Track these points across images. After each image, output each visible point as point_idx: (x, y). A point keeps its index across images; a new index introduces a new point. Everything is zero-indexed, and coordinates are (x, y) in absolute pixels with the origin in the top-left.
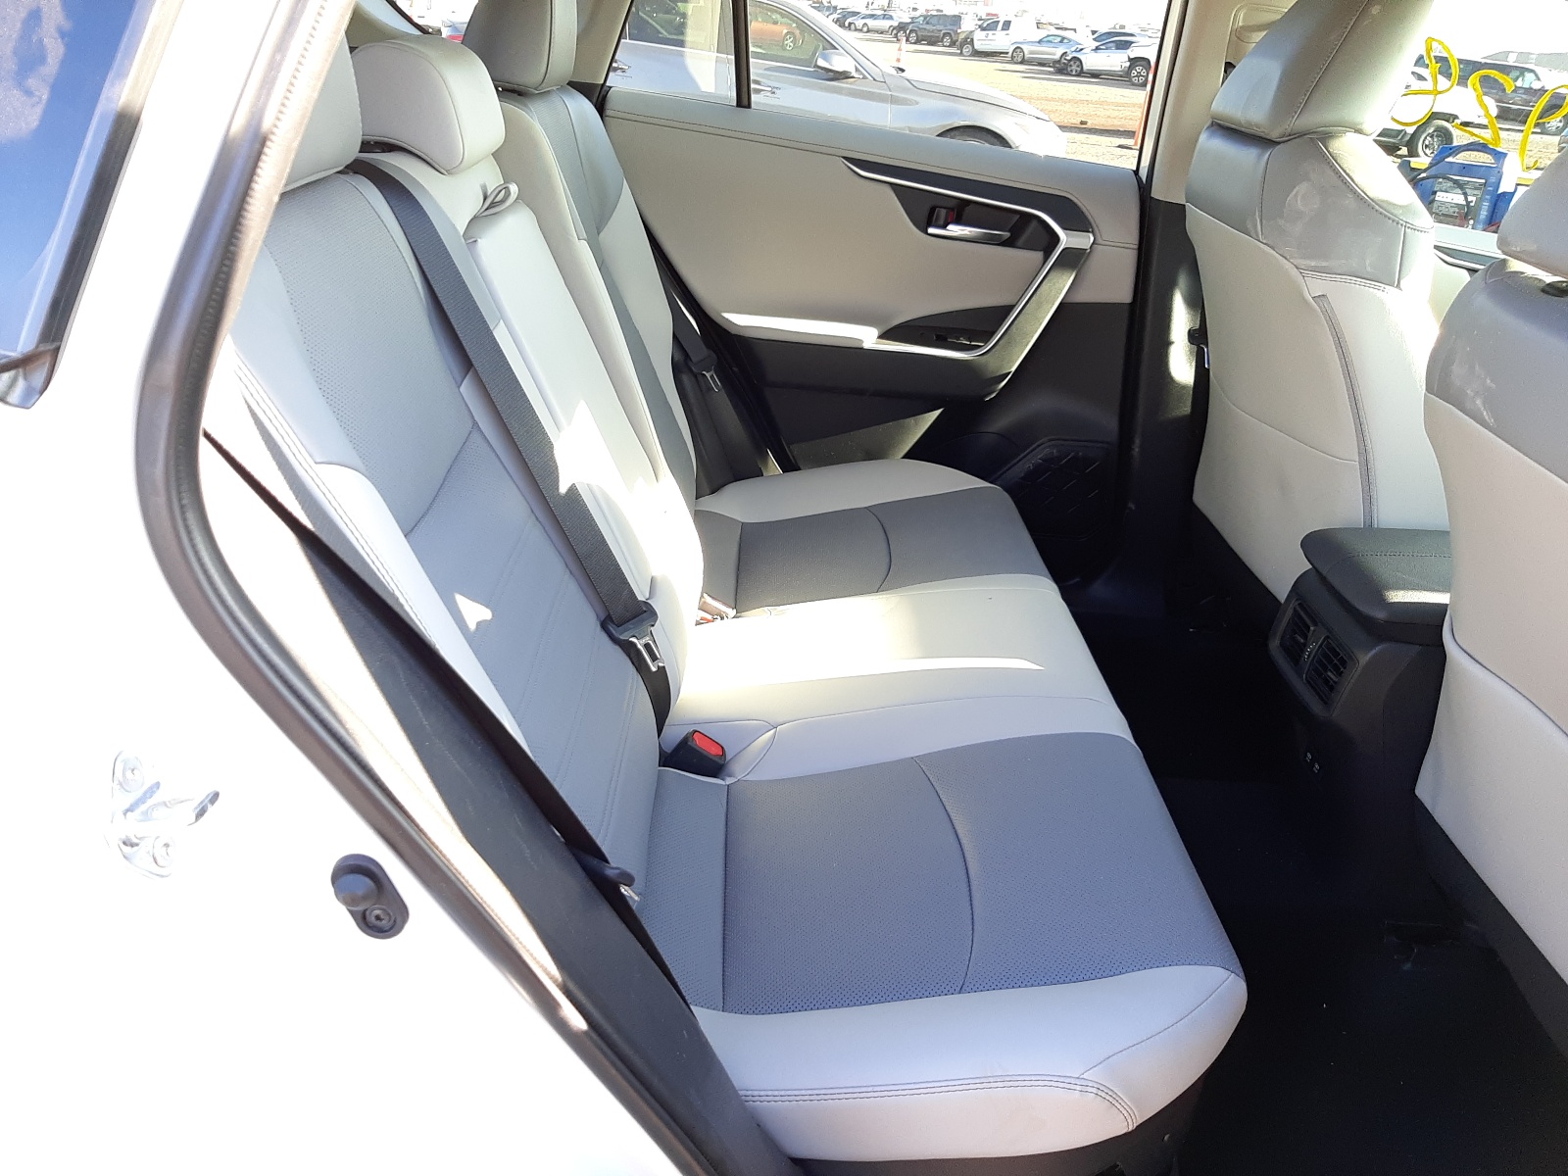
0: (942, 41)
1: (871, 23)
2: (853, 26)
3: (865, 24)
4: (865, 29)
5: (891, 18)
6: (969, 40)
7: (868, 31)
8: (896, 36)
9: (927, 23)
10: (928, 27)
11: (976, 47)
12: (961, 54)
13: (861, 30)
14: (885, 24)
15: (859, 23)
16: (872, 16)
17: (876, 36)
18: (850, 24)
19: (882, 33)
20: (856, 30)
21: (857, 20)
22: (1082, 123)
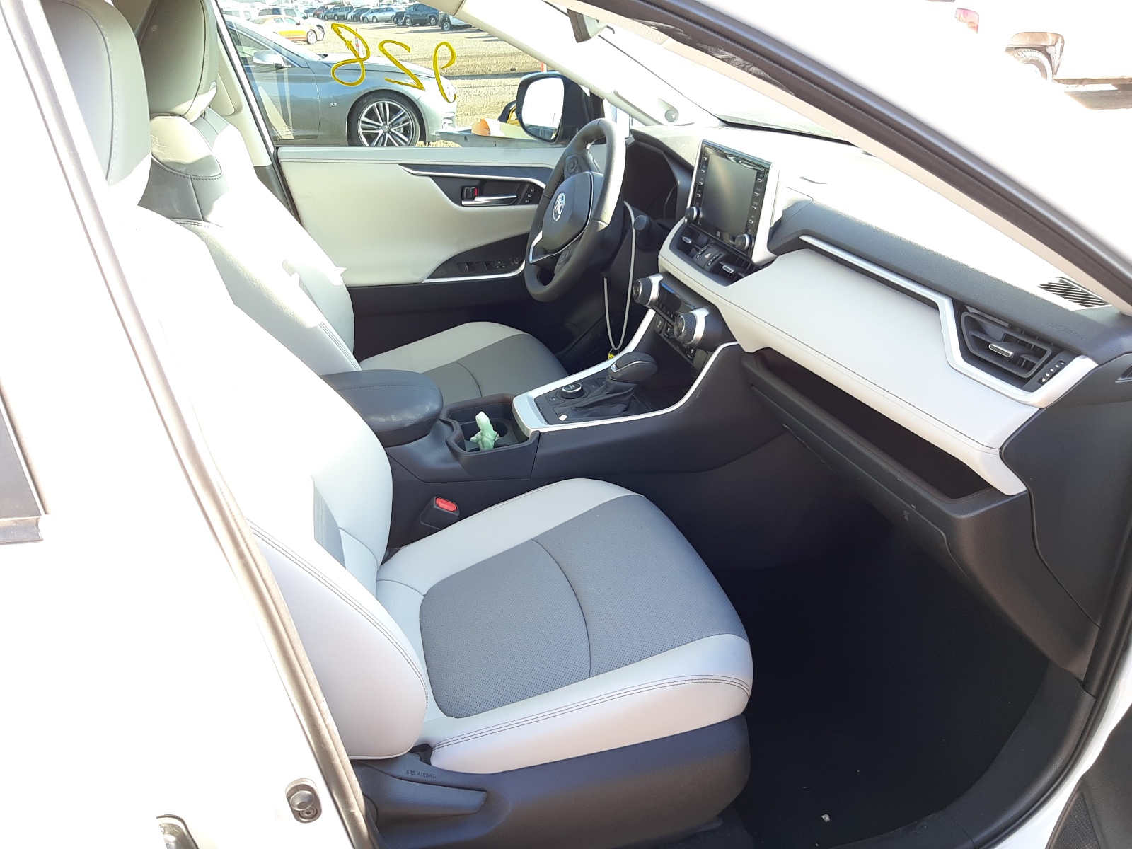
0: (430, 22)
1: (378, 15)
2: (366, 19)
3: (374, 17)
4: (375, 20)
5: (391, 10)
6: (446, 19)
7: (378, 21)
8: (396, 23)
9: (416, 10)
10: (418, 13)
11: (452, 23)
12: (443, 29)
13: (372, 22)
14: (389, 15)
15: (370, 16)
16: (378, 11)
17: (383, 24)
18: (363, 18)
19: (388, 22)
20: (369, 22)
21: (368, 14)
22: (512, 70)
